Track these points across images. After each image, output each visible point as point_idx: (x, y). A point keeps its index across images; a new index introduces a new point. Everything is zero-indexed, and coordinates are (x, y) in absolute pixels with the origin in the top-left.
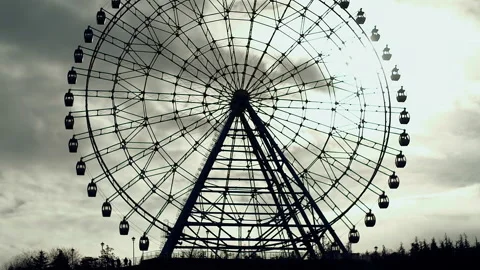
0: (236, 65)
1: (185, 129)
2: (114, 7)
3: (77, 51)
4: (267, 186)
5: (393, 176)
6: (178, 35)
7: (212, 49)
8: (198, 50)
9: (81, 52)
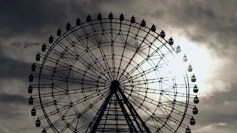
0: (114, 68)
1: (86, 97)
2: (58, 35)
3: (37, 55)
4: (128, 128)
5: (192, 119)
6: (87, 52)
7: (104, 60)
8: (97, 59)
9: (39, 56)
